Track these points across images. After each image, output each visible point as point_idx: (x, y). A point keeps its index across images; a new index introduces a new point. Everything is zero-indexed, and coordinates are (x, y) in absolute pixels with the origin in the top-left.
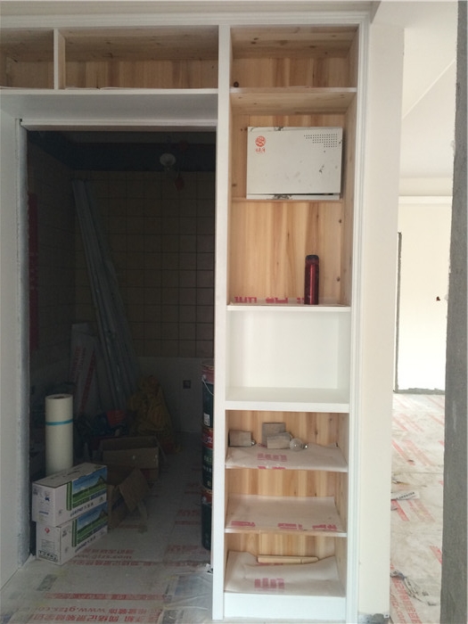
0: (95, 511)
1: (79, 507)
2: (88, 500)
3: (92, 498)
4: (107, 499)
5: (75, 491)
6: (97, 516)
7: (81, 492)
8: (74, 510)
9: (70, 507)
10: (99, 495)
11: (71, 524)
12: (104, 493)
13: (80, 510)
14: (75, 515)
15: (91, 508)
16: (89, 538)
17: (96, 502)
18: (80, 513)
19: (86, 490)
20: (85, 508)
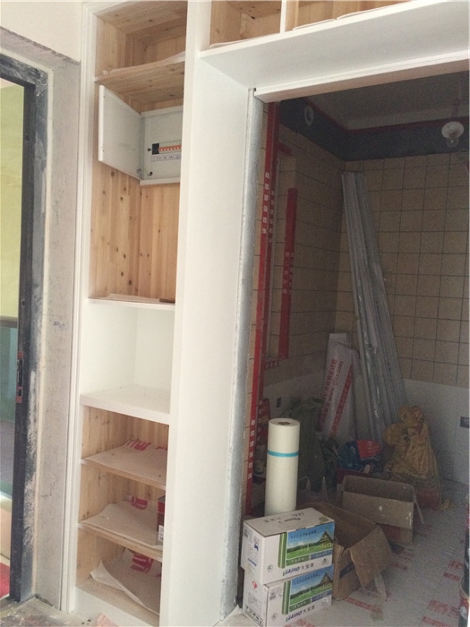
0: (315, 574)
1: (295, 566)
2: (306, 559)
3: (313, 558)
4: (333, 562)
5: (290, 546)
6: (318, 582)
7: (298, 548)
8: (288, 568)
9: (282, 563)
10: (322, 555)
11: (282, 585)
12: (328, 554)
13: (296, 569)
14: (289, 575)
15: (311, 569)
16: (306, 607)
17: (318, 564)
18: (294, 574)
19: (306, 546)
20: (303, 568)
